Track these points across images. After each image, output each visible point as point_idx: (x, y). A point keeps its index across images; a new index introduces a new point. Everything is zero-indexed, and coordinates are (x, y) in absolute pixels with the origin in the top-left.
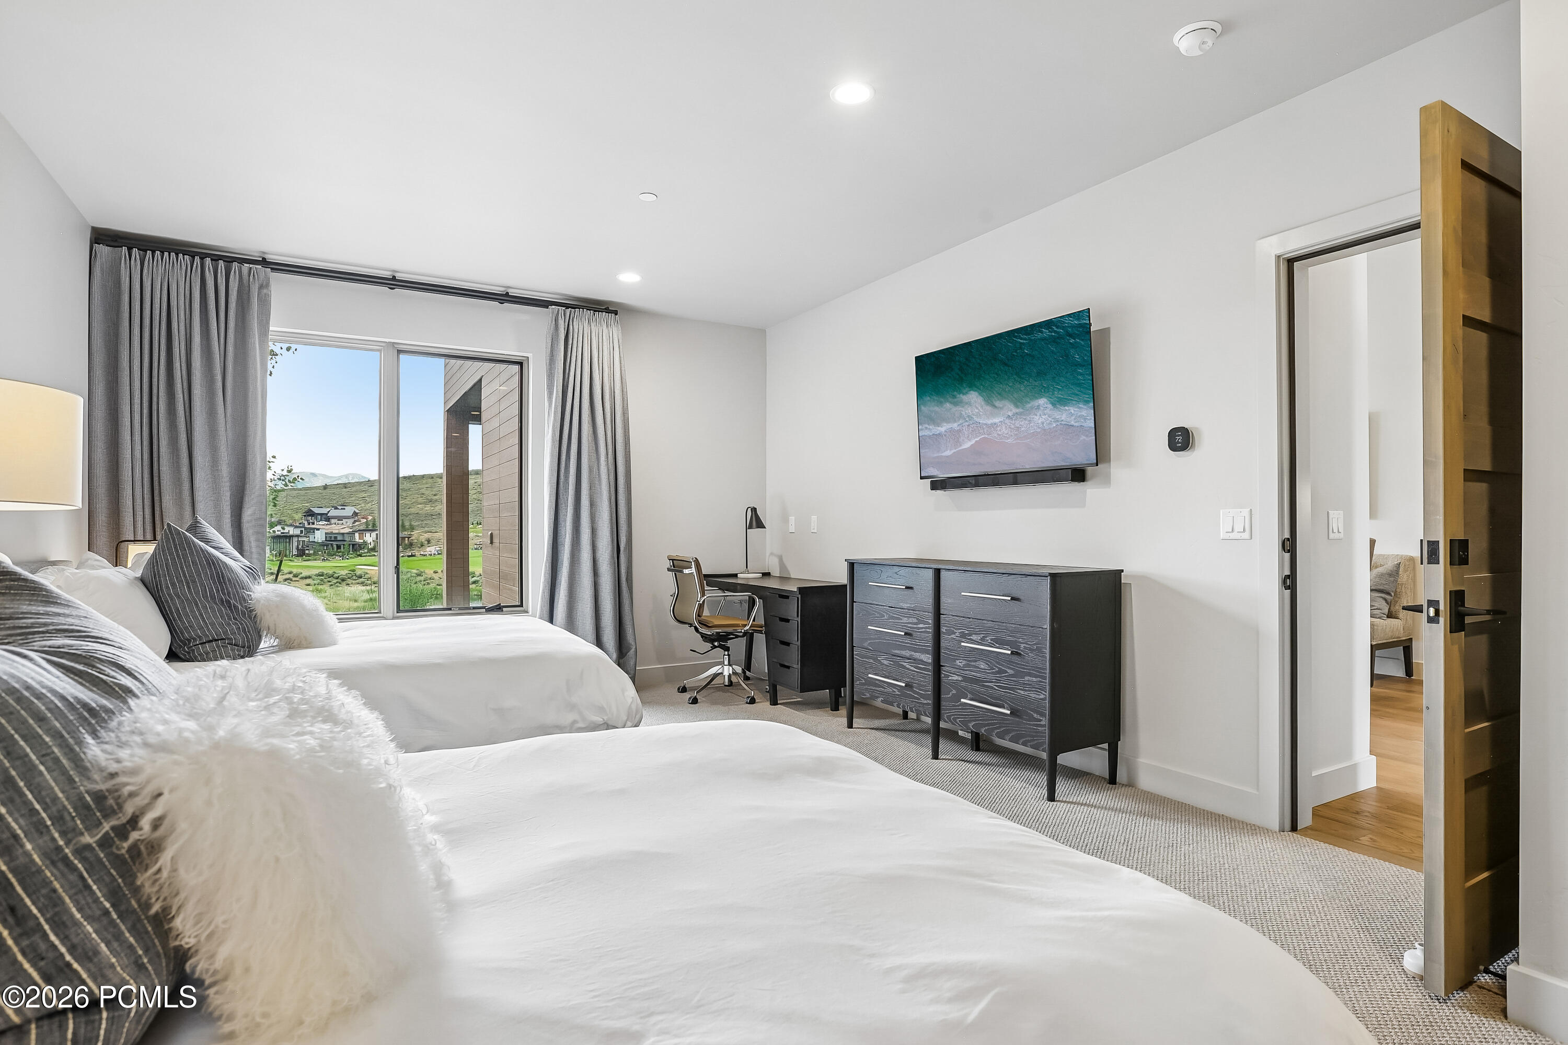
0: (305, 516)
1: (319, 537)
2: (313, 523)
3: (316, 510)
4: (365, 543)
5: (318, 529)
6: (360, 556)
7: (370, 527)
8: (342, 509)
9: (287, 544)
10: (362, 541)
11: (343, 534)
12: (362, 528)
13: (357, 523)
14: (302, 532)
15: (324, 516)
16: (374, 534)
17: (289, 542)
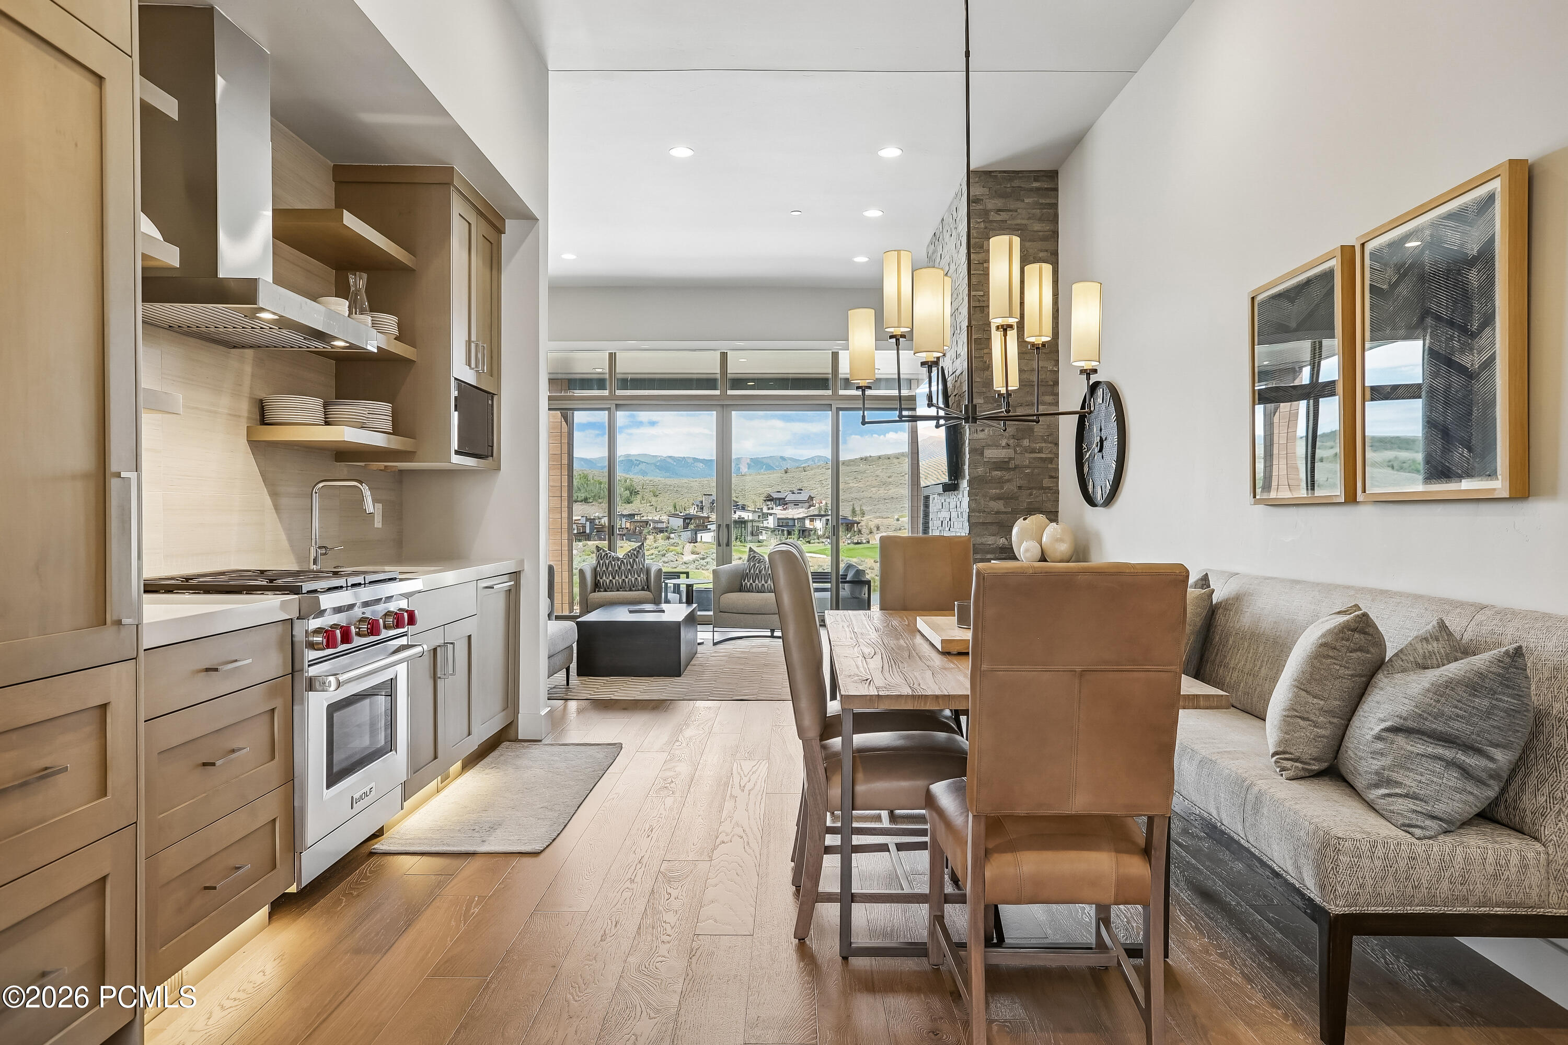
0: (765, 501)
1: (771, 522)
2: (772, 509)
3: (775, 496)
4: (815, 530)
5: (771, 514)
6: (809, 542)
7: (823, 513)
8: (798, 493)
9: (743, 529)
10: (812, 527)
11: (794, 519)
12: (816, 513)
13: (812, 508)
14: (759, 516)
15: (781, 501)
16: (824, 519)
17: (745, 527)
